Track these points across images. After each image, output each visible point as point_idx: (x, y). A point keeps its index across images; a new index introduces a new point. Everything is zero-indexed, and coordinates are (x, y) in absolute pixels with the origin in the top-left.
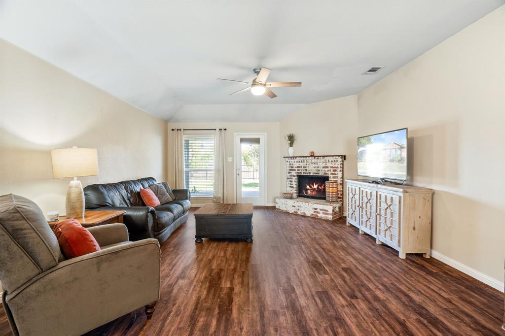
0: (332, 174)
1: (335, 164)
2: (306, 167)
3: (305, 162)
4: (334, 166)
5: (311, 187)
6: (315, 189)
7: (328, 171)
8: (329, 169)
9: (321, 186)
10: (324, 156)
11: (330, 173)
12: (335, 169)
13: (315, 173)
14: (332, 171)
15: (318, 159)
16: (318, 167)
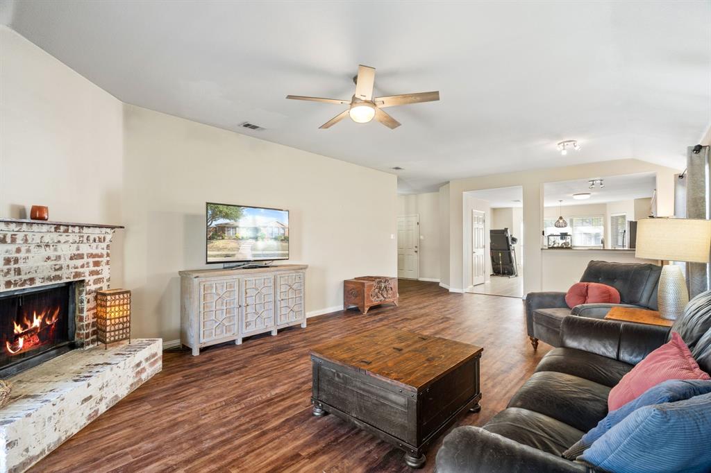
0: (92, 273)
1: (97, 248)
2: (16, 261)
3: (19, 241)
4: (94, 251)
5: (24, 326)
6: (36, 328)
7: (82, 266)
8: (85, 260)
9: (50, 319)
10: (81, 227)
11: (86, 270)
12: (97, 259)
13: (49, 279)
14: (91, 264)
15: (66, 231)
16: (58, 258)
